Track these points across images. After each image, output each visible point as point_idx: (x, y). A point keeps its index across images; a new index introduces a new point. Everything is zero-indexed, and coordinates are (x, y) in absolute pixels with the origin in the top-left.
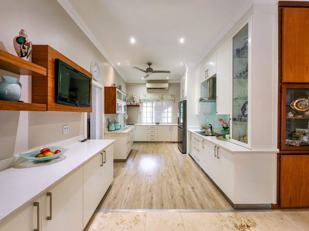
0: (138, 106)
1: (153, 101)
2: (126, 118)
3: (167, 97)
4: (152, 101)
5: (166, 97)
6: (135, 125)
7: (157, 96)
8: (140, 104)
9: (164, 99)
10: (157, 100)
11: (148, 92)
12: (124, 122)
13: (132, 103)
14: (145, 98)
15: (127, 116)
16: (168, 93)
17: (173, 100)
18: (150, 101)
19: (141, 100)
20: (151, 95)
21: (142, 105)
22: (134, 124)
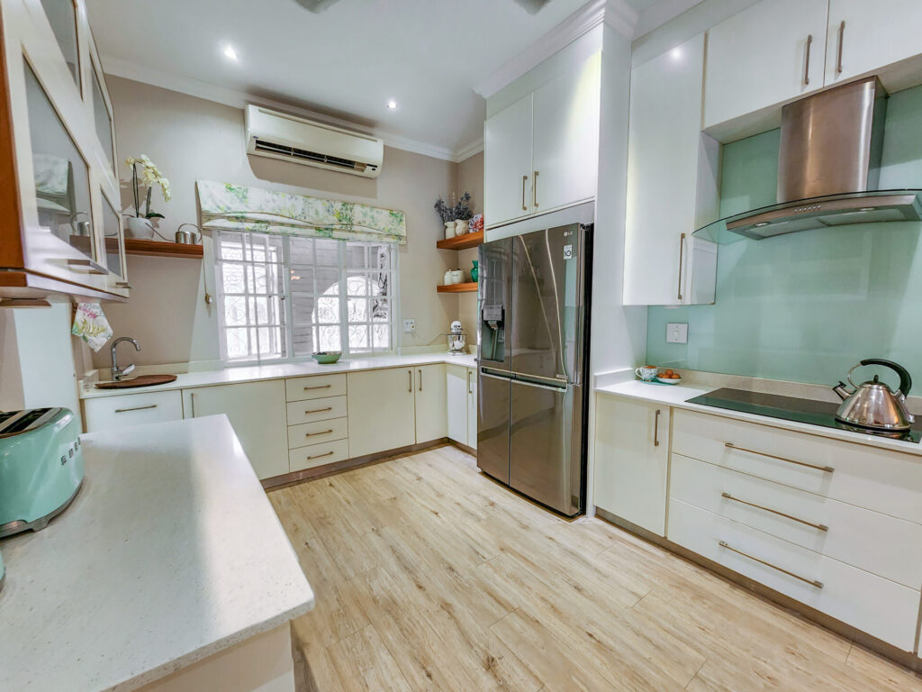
0: (186, 250)
1: (296, 231)
2: (99, 341)
3: (372, 217)
4: (290, 230)
5: (365, 215)
6: (182, 381)
7: (320, 206)
8: (206, 242)
9: (355, 228)
10: (318, 229)
11: (260, 173)
12: (80, 375)
13: (142, 227)
14: (237, 207)
15: (103, 321)
16: (374, 195)
17: (399, 237)
18: (272, 228)
19: (211, 217)
20: (275, 192)
21: (217, 249)
22: (172, 379)
